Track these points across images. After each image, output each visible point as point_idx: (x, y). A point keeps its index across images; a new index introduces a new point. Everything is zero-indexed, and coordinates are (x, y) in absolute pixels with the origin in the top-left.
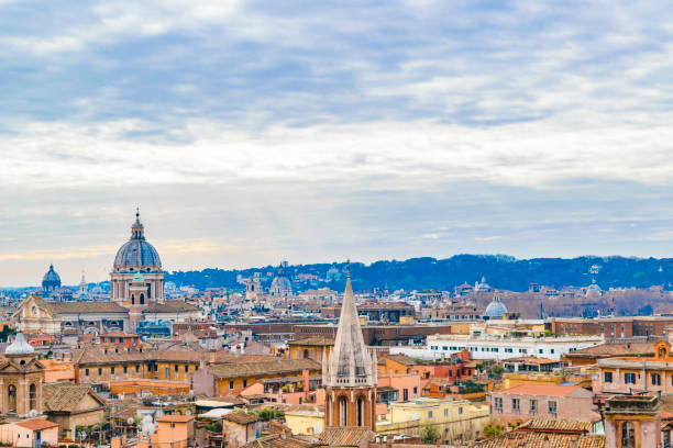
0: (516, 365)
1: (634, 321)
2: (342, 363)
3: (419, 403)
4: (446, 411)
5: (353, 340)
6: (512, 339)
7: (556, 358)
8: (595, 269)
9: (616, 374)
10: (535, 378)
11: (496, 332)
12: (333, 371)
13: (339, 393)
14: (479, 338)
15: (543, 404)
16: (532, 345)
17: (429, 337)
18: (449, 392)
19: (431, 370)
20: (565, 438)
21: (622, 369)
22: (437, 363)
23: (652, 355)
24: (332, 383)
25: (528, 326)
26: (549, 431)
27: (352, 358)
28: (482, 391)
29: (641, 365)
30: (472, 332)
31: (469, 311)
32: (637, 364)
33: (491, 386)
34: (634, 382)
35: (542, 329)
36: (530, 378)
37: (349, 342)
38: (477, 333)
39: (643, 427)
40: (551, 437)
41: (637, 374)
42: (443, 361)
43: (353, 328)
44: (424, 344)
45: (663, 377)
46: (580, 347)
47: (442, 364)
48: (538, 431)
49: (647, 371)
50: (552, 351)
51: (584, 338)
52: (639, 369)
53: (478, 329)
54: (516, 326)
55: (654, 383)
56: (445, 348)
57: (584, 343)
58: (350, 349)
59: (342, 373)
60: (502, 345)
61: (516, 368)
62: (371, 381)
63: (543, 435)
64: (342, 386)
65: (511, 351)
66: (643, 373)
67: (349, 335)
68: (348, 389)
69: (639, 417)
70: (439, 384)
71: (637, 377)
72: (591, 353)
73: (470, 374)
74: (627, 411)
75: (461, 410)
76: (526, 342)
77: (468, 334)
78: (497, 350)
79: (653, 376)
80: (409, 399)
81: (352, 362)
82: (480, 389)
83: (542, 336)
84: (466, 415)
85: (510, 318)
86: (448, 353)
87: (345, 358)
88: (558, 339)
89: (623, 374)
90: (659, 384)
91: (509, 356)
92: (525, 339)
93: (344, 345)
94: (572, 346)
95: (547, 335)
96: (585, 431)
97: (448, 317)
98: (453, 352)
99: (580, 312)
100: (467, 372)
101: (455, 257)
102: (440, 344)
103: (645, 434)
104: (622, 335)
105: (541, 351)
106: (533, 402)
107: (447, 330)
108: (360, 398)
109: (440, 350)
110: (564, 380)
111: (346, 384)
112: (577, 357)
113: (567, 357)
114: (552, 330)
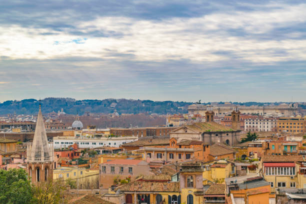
0: (101, 150)
1: (148, 129)
2: (37, 150)
3: (62, 170)
4: (75, 173)
5: (43, 139)
6: (96, 138)
7: (117, 147)
8: (113, 105)
9: (153, 154)
10: (114, 156)
11: (87, 135)
12: (33, 155)
13: (36, 166)
14: (79, 138)
15: (126, 168)
16: (106, 141)
17: (54, 138)
18: (71, 164)
19: (60, 153)
20: (160, 184)
21: (155, 152)
22: (62, 150)
23: (169, 144)
24: (33, 160)
25: (103, 132)
26: (152, 181)
27: (42, 148)
28: (86, 163)
29: (164, 150)
30: (75, 135)
31: (62, 125)
32: (163, 149)
33: (90, 161)
34: (161, 157)
35: (108, 133)
36: (112, 157)
37: (41, 140)
38: (78, 136)
39: (197, 178)
40: (154, 183)
41: (163, 154)
42: (65, 149)
43: (42, 133)
44: (53, 141)
45: (175, 155)
46: (128, 141)
47: (65, 151)
48: (147, 181)
49: (167, 152)
50: (115, 144)
51: (129, 137)
52: (163, 151)
53: (78, 134)
54: (96, 132)
55: (170, 158)
56: (62, 143)
57: (129, 140)
58: (41, 144)
59: (38, 156)
60: (91, 141)
61: (101, 152)
62: (51, 159)
63: (150, 183)
64: (38, 162)
65: (95, 144)
66: (165, 153)
67: (40, 136)
68: (40, 163)
69: (196, 173)
70: (66, 160)
71: (163, 155)
72: (134, 144)
73: (78, 155)
74: (190, 170)
75: (82, 173)
76: (103, 140)
77: (73, 136)
78: (88, 143)
79: (170, 154)
80: (57, 168)
81: (42, 150)
82: (86, 162)
83: (109, 136)
84: (84, 175)
85: (91, 128)
86: (67, 146)
87: (39, 148)
88: (118, 138)
89: (156, 154)
90: (173, 158)
91: (95, 146)
92: (102, 138)
93: (38, 142)
94: (124, 141)
95: (112, 136)
96: (169, 180)
97: (51, 128)
98: (69, 145)
99: (111, 125)
100: (77, 154)
101: (46, 99)
102: (60, 141)
103: (198, 181)
104: (142, 136)
105: (110, 144)
106: (122, 168)
107: (61, 134)
108: (46, 168)
109: (60, 144)
110: (128, 157)
111: (40, 161)
112: (128, 146)
113: (123, 146)
114: (114, 134)
